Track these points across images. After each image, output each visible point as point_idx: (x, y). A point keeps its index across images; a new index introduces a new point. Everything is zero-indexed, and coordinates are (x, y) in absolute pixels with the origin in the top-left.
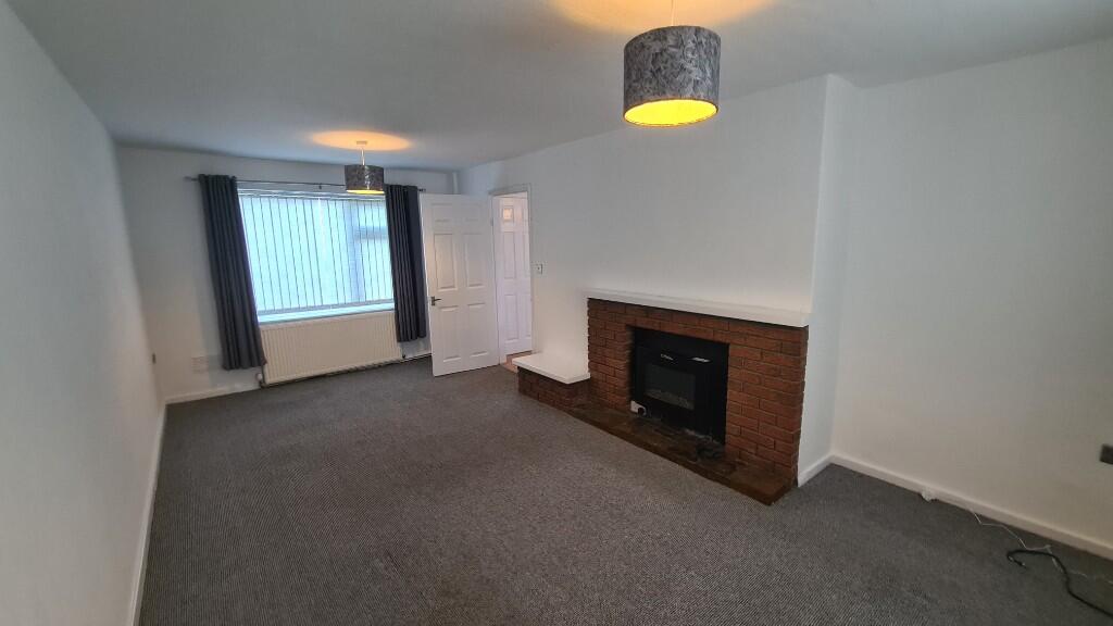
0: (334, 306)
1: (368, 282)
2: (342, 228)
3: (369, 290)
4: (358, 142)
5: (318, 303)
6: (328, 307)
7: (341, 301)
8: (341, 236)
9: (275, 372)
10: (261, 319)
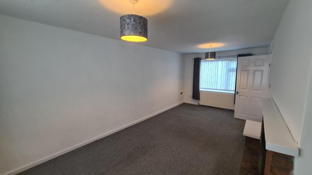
0: (220, 90)
1: (231, 84)
2: (225, 69)
3: (230, 87)
4: (210, 46)
5: (216, 88)
6: (218, 90)
7: (222, 89)
8: (225, 71)
9: (202, 102)
10: (200, 90)
